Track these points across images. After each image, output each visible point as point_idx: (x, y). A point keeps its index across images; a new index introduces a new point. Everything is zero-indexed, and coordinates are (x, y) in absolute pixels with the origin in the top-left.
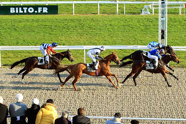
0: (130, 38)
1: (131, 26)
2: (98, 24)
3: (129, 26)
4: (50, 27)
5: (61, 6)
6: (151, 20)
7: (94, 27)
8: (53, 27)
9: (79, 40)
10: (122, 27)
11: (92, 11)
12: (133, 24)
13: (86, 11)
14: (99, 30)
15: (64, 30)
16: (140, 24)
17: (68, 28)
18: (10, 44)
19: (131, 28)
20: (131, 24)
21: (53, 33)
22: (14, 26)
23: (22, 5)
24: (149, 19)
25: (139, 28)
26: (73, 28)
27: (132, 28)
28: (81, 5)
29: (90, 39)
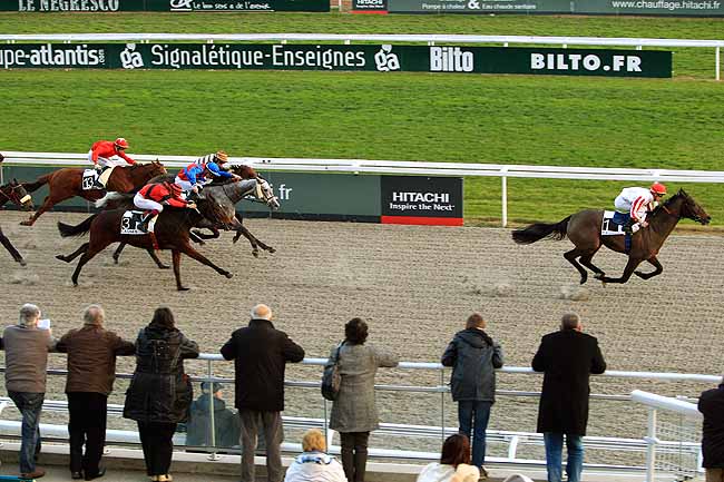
4: (650, 114)
5: (680, 55)
15: (689, 126)
18: (532, 159)
21: (659, 132)
22: (543, 107)
23: (565, 47)
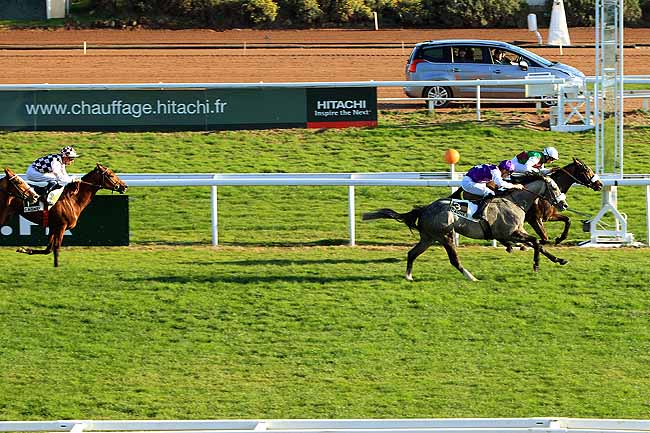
0: (520, 375)
1: (527, 312)
2: (346, 298)
3: (514, 309)
4: (83, 315)
5: (148, 201)
6: (636, 280)
7: (325, 319)
8: (96, 317)
9: (240, 388)
10: (478, 317)
11: (317, 228)
12: (535, 297)
13: (286, 225)
14: (350, 333)
15: (156, 335)
16: (574, 298)
17: (180, 320)
19: (523, 322)
20: (527, 298)
21: (96, 348)
24: (624, 271)
25: (568, 319)
26: (207, 322)
27: (533, 320)
28: (256, 193)
29: (301, 380)
